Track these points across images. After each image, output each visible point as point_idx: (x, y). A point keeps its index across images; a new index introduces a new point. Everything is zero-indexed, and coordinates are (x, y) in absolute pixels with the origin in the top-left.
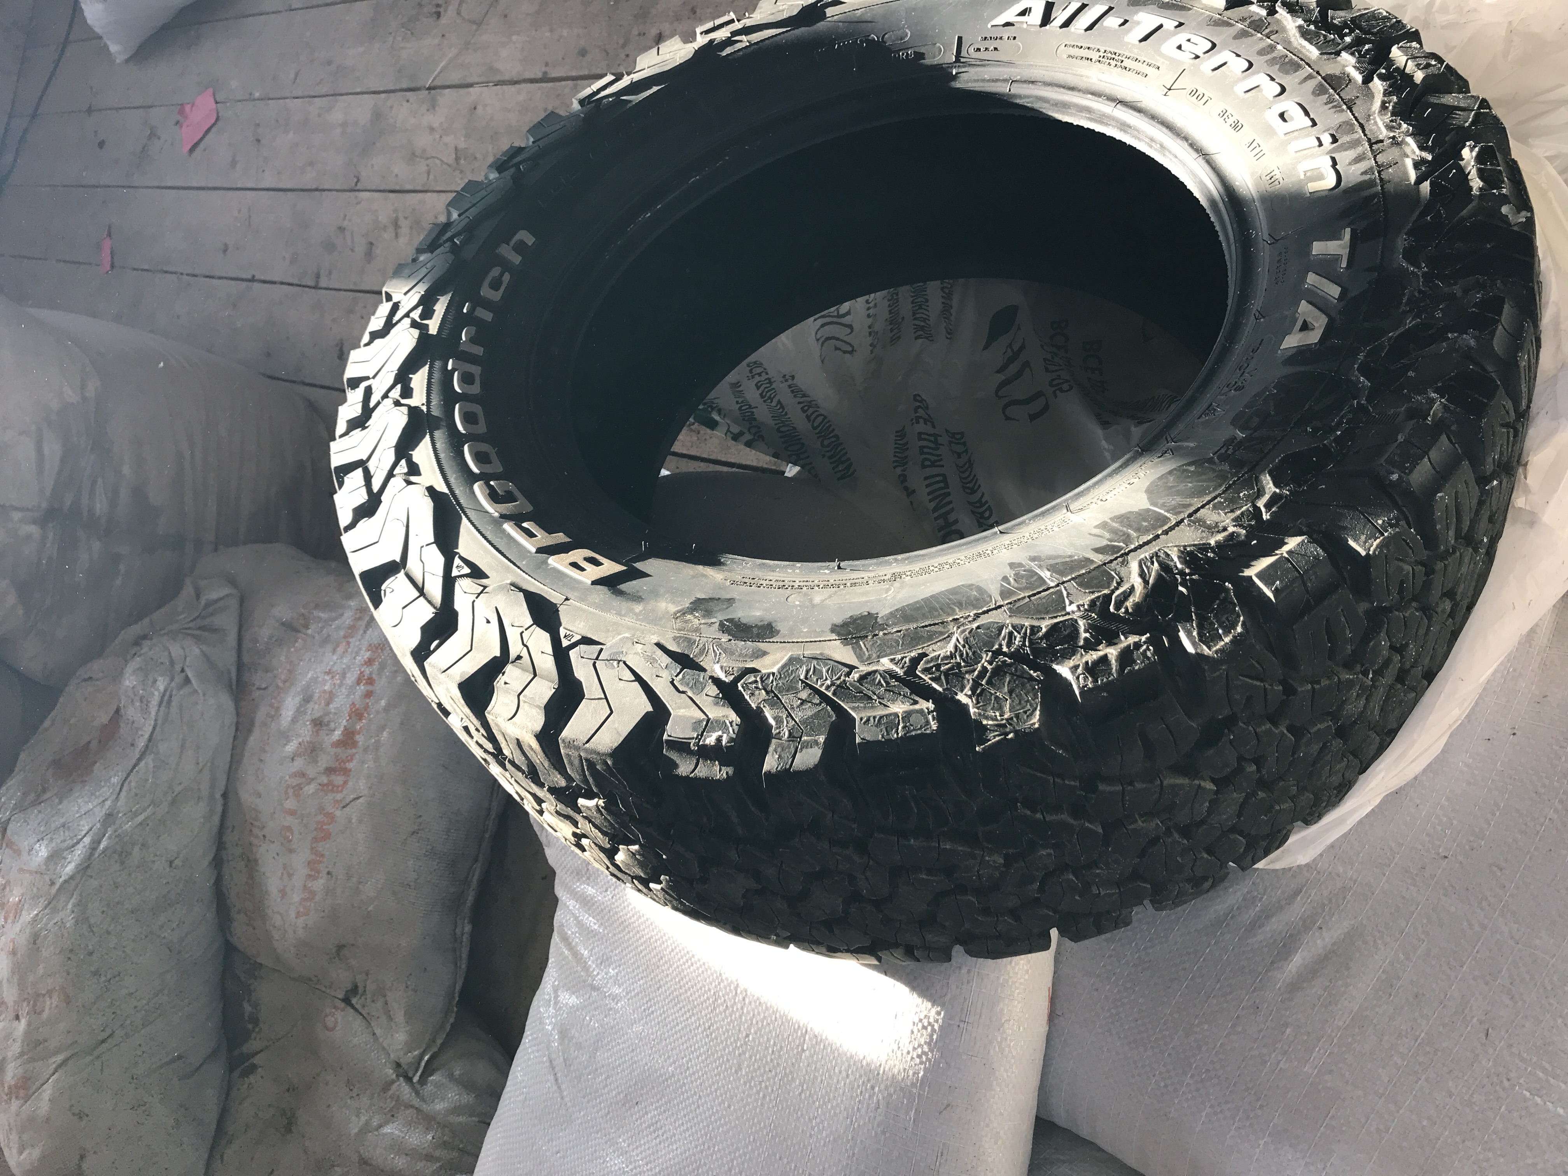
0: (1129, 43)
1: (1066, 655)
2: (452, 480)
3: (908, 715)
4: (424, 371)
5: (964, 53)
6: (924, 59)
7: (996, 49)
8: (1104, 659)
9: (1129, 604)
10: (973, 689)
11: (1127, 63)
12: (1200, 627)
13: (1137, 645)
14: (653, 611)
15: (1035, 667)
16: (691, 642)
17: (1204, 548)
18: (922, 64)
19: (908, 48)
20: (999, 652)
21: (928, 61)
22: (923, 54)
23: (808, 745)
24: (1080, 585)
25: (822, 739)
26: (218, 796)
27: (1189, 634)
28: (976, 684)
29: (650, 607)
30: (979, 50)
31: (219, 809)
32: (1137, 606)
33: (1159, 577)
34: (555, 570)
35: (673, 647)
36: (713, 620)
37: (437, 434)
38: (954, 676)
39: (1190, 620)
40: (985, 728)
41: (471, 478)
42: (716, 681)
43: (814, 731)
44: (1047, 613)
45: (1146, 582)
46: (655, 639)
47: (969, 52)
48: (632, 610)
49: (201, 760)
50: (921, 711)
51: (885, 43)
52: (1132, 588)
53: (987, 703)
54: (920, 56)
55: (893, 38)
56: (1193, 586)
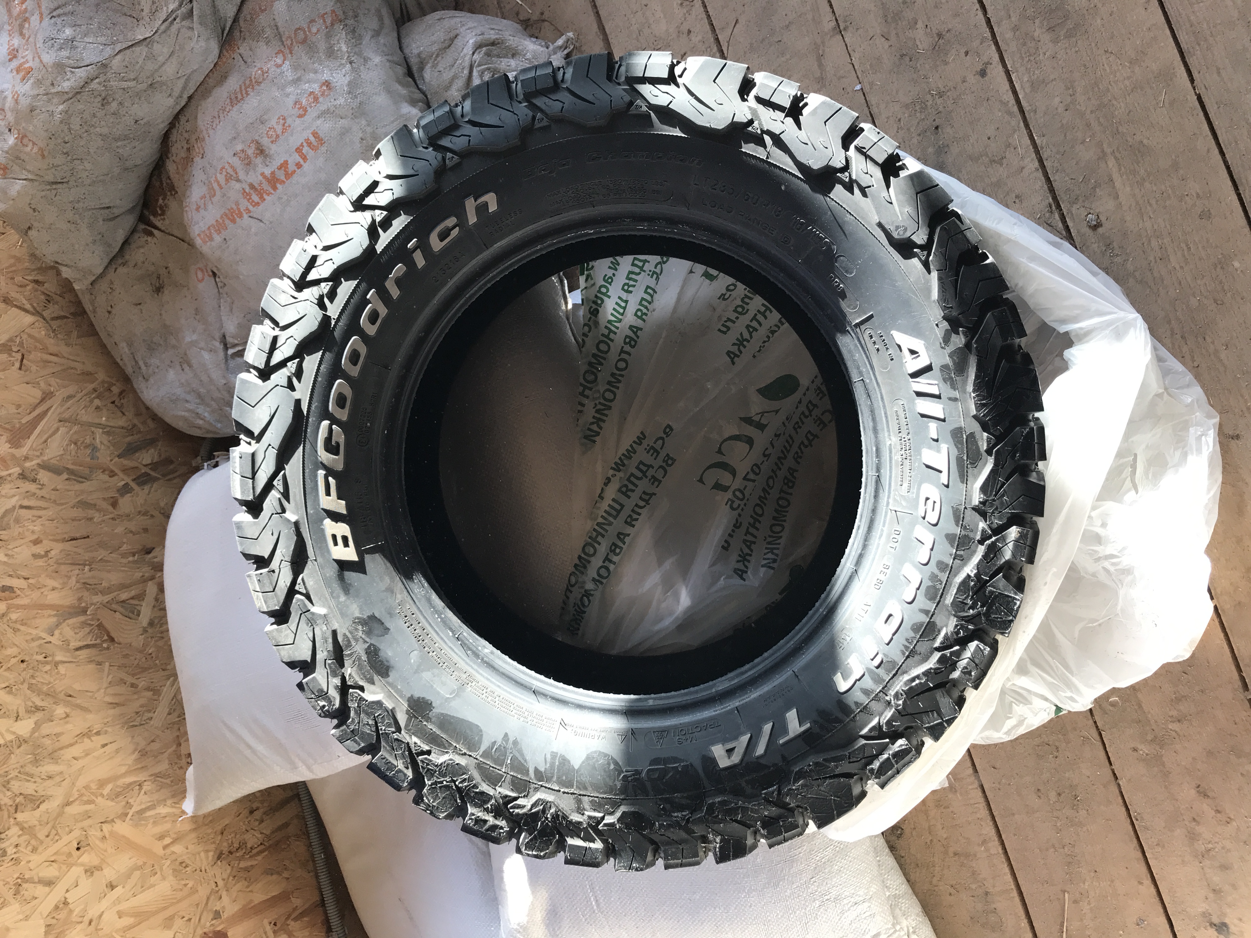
0: (920, 455)
1: (476, 805)
2: (313, 407)
3: (400, 771)
4: (352, 284)
5: (863, 327)
6: (843, 300)
7: (878, 350)
8: (485, 821)
9: (517, 811)
10: (432, 784)
11: (907, 462)
12: (531, 840)
13: (502, 828)
14: (347, 607)
15: (462, 798)
16: (349, 645)
17: (565, 817)
18: (839, 302)
19: (843, 283)
20: (454, 782)
21: (843, 304)
22: (846, 297)
23: (355, 741)
24: (513, 781)
25: (363, 745)
26: (185, 96)
27: (525, 838)
28: (436, 783)
29: (348, 602)
30: (871, 337)
31: (183, 103)
32: (518, 814)
33: (538, 812)
34: (322, 531)
35: (340, 639)
36: (367, 640)
37: (328, 355)
38: (431, 773)
39: (530, 835)
40: (423, 800)
41: (325, 414)
42: (343, 679)
43: (362, 738)
44: (489, 781)
45: (531, 809)
46: (336, 626)
47: (867, 331)
48: (338, 597)
49: (180, 72)
50: (405, 775)
51: (836, 261)
52: (524, 807)
53: (432, 793)
54: (843, 295)
55: (844, 265)
56: (545, 827)
